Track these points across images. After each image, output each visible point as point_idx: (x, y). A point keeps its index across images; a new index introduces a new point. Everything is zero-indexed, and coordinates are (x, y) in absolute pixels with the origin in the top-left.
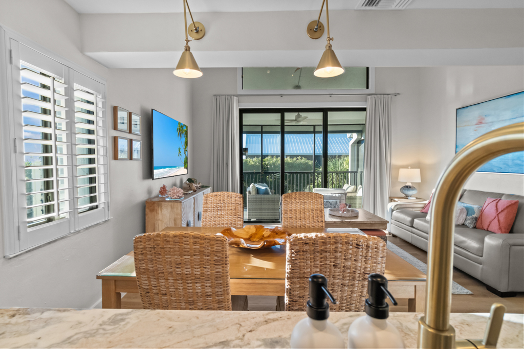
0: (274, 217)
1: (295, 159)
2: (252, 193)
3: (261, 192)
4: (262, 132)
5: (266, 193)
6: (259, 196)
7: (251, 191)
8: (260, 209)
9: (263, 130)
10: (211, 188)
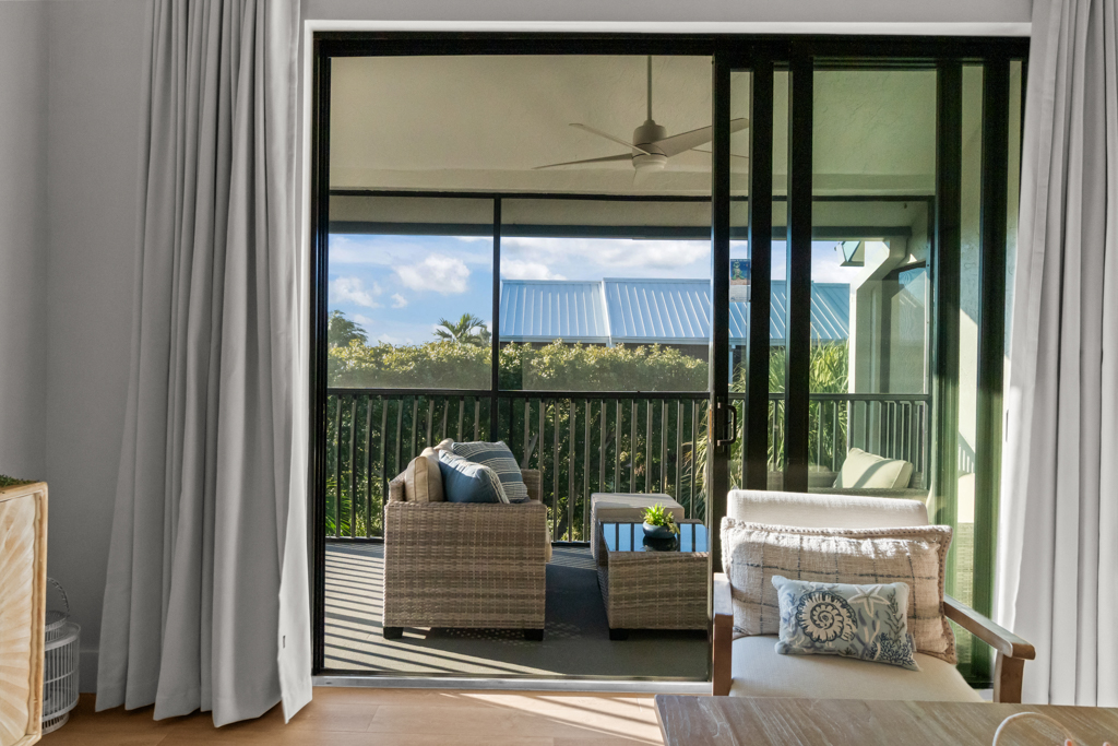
0: (519, 617)
1: (640, 351)
2: (411, 493)
3: (457, 489)
4: (497, 229)
5: (483, 493)
6: (445, 511)
7: (410, 484)
8: (451, 578)
9: (506, 219)
10: (43, 489)
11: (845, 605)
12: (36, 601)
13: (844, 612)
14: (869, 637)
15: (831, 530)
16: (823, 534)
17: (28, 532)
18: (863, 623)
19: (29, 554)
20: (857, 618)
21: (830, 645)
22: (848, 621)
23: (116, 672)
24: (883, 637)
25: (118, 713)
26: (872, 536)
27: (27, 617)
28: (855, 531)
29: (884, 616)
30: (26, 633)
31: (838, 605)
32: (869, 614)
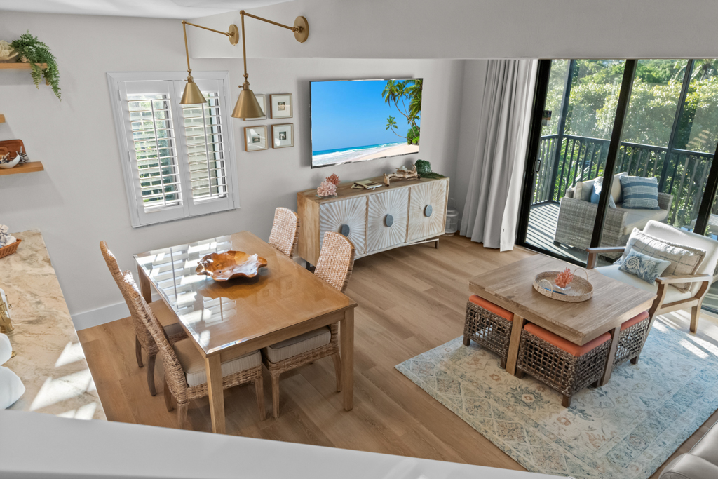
2: (575, 195)
10: (448, 179)
11: (641, 261)
12: (445, 204)
13: (639, 263)
14: (642, 271)
15: (664, 241)
16: (661, 241)
17: (445, 188)
18: (643, 267)
19: (445, 193)
20: (642, 265)
21: (631, 270)
22: (638, 265)
23: (465, 227)
24: (646, 273)
25: (464, 237)
26: (676, 246)
27: (443, 207)
28: (671, 243)
29: (650, 267)
30: (443, 210)
31: (639, 260)
32: (646, 265)
